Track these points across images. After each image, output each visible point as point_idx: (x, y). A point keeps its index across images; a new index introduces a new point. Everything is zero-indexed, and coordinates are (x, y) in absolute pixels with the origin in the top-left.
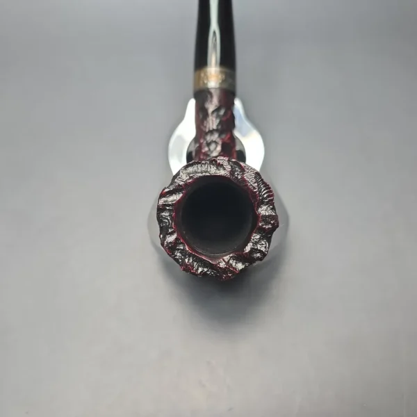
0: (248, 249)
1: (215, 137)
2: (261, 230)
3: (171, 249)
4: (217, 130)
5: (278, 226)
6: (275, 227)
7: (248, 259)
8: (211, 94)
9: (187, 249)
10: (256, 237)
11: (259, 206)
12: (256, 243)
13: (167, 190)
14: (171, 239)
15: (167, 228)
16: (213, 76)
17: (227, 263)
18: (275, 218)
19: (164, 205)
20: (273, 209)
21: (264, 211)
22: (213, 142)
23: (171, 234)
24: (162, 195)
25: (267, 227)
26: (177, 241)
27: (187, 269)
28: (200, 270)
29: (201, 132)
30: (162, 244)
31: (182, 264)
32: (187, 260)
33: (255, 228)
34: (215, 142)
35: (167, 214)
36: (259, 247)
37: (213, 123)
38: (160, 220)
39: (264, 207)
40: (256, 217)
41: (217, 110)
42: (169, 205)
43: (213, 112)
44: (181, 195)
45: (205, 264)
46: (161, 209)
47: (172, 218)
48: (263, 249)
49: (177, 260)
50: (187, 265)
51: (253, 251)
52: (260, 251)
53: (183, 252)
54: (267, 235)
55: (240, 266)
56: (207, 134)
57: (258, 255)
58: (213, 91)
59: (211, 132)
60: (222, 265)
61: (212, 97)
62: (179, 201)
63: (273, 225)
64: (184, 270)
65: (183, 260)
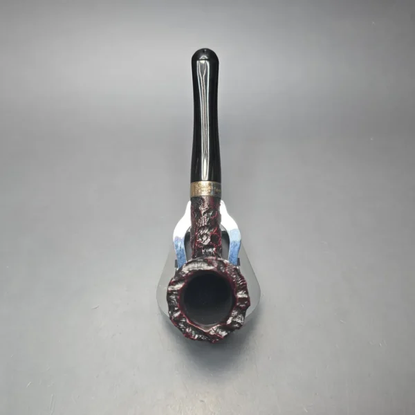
0: (229, 321)
1: (206, 231)
2: (238, 308)
3: (176, 321)
4: (207, 226)
5: (249, 305)
6: (248, 305)
7: (229, 328)
8: (203, 200)
9: (188, 322)
10: (235, 313)
11: (237, 292)
12: (236, 317)
13: (173, 280)
14: (177, 315)
15: (174, 307)
16: (205, 187)
17: (215, 331)
18: (248, 299)
19: (172, 291)
20: (247, 293)
21: (240, 295)
22: (204, 234)
23: (177, 311)
24: (171, 284)
25: (242, 306)
26: (180, 316)
27: (188, 335)
28: (197, 336)
29: (196, 227)
30: (171, 318)
31: (185, 333)
32: (187, 330)
33: (234, 307)
34: (206, 234)
35: (174, 297)
36: (237, 320)
37: (204, 221)
38: (169, 300)
39: (241, 293)
40: (235, 299)
41: (207, 212)
42: (175, 291)
43: (205, 213)
44: (183, 283)
45: (200, 332)
46: (169, 294)
47: (177, 300)
48: (239, 321)
49: (181, 329)
50: (187, 333)
51: (233, 322)
52: (238, 323)
53: (185, 324)
54: (242, 311)
55: (224, 334)
56: (200, 228)
57: (237, 325)
58: (204, 198)
59: (204, 228)
60: (212, 333)
61: (204, 202)
62: (182, 288)
63: (246, 304)
64: (186, 336)
65: (185, 329)
